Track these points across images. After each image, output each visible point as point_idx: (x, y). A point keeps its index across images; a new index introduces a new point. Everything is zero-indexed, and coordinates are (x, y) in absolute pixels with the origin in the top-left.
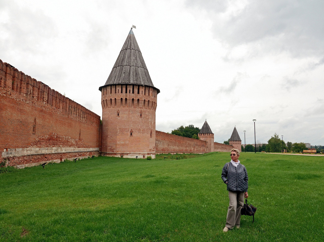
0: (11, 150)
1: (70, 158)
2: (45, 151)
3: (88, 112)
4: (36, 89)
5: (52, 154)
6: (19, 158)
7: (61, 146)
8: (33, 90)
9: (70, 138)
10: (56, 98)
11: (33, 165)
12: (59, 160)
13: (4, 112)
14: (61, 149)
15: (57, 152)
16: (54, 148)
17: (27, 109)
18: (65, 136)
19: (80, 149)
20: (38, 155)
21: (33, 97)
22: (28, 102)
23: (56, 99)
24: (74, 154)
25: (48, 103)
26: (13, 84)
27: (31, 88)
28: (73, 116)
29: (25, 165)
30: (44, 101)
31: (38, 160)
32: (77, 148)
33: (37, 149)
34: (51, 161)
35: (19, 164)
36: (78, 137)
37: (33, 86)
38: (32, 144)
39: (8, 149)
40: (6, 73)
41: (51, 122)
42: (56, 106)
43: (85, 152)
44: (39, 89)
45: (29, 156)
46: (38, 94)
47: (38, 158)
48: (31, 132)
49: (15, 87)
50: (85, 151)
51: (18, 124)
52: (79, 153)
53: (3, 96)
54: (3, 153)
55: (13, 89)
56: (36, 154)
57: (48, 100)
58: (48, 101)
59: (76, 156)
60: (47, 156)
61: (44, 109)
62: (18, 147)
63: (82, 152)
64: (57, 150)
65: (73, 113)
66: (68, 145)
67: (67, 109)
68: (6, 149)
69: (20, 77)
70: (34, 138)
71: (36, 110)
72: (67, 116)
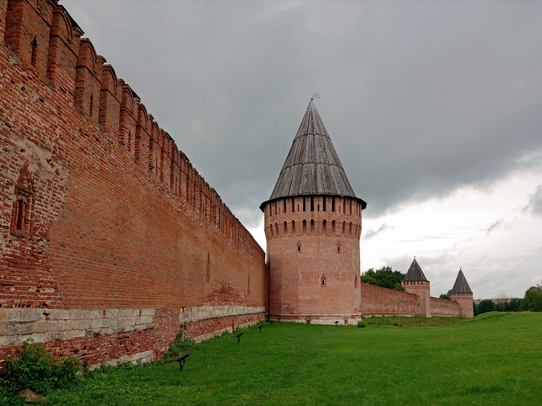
0: (187, 310)
1: (241, 324)
2: (218, 313)
3: (255, 245)
4: (209, 201)
5: (225, 317)
6: (195, 324)
7: (232, 303)
8: (206, 204)
9: (240, 289)
10: (227, 218)
11: (209, 336)
12: (231, 328)
13: (180, 240)
14: (232, 308)
15: (229, 315)
16: (226, 307)
17: (201, 236)
18: (236, 286)
19: (249, 308)
20: (212, 319)
21: (206, 215)
22: (201, 224)
23: (227, 221)
24: (244, 318)
25: (219, 226)
26: (187, 191)
27: (203, 198)
28: (242, 251)
29: (201, 337)
30: (215, 222)
31: (212, 329)
32: (246, 308)
33: (211, 308)
34: (224, 330)
35: (196, 334)
36: (247, 289)
37: (206, 196)
38: (206, 299)
39: (185, 308)
40: (181, 170)
41: (223, 260)
42: (227, 232)
43: (254, 314)
44: (211, 202)
45: (204, 320)
46: (211, 211)
47: (212, 324)
48: (205, 278)
49: (190, 197)
50: (254, 312)
51: (193, 264)
52: (248, 316)
53: (179, 211)
54: (181, 315)
55: (187, 200)
56: (211, 317)
57: (219, 221)
58: (219, 223)
59: (245, 321)
60: (220, 321)
61: (216, 237)
62: (193, 305)
63: (251, 314)
64: (228, 310)
65: (242, 246)
66: (238, 302)
67: (237, 238)
68: (183, 308)
69: (194, 178)
70: (208, 288)
71: (209, 239)
72: (237, 251)
